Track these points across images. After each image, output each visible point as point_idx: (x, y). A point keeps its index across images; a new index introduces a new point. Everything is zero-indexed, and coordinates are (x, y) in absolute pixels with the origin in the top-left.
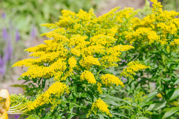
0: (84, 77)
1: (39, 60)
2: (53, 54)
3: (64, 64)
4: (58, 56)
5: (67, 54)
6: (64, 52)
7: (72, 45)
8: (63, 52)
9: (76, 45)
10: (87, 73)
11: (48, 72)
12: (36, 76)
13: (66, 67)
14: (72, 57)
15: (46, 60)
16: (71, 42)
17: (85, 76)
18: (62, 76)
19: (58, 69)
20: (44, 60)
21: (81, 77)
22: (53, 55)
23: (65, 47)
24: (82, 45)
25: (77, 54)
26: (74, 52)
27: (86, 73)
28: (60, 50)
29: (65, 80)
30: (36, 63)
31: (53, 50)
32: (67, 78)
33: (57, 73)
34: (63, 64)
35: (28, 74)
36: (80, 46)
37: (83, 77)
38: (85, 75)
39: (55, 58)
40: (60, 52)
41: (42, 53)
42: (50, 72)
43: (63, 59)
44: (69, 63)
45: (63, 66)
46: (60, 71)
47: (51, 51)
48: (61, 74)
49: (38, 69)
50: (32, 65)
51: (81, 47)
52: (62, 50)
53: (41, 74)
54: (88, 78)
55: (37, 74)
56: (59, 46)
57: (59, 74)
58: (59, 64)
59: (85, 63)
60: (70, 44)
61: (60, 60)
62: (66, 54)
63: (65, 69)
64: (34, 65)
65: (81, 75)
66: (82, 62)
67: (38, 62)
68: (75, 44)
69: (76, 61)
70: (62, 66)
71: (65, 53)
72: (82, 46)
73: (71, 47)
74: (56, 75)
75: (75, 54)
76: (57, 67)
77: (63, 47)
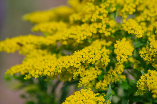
0: (146, 83)
1: (50, 40)
2: (84, 30)
3: (105, 54)
4: (93, 34)
5: (113, 31)
6: (108, 27)
7: (127, 13)
8: (105, 26)
9: (137, 13)
10: (152, 75)
11: (67, 67)
12: (41, 73)
13: (109, 60)
14: (124, 39)
15: (67, 40)
16: (125, 5)
17: (148, 82)
18: (97, 80)
19: (89, 63)
20: (63, 40)
21: (139, 85)
22: (82, 31)
23: (112, 16)
24: (150, 15)
25: (136, 33)
26: (130, 28)
27: (150, 76)
28: (99, 21)
29: (103, 88)
30: (43, 47)
31: (83, 20)
32: (108, 85)
33: (87, 72)
34: (101, 52)
35: (24, 69)
36: (146, 17)
37: (143, 84)
38: (148, 80)
39: (85, 37)
40: (100, 25)
41: (61, 25)
42: (71, 67)
43: (104, 42)
44: (116, 52)
45: (102, 57)
46: (93, 69)
47: (80, 23)
48: (96, 75)
49: (47, 59)
50: (35, 51)
51: (149, 19)
52: (103, 22)
53: (51, 70)
54: (152, 87)
55: (44, 70)
56: (97, 12)
57: (92, 74)
58: (93, 52)
59: (152, 54)
60: (123, 11)
61: (98, 44)
62: (111, 32)
63: (106, 64)
64: (40, 51)
65: (140, 80)
66: (146, 52)
67: (48, 44)
68: (134, 10)
69: (132, 49)
70: (100, 56)
71: (110, 29)
72: (151, 17)
73: (125, 17)
74: (85, 76)
75: (132, 32)
76: (87, 58)
77: (105, 15)
